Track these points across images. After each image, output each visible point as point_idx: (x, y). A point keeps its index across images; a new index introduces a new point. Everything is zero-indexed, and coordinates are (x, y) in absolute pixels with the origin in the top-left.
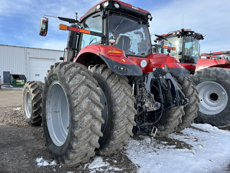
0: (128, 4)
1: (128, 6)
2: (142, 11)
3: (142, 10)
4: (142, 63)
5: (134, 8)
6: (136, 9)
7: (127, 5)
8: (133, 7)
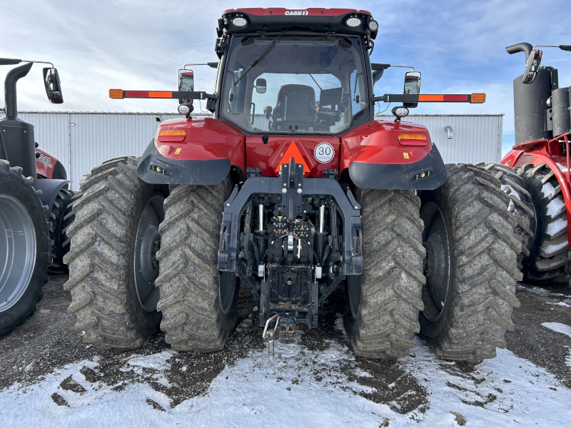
0: (271, 10)
1: (273, 14)
2: (322, 12)
3: (322, 10)
4: (318, 151)
5: (292, 14)
6: (299, 13)
7: (271, 12)
8: (290, 11)
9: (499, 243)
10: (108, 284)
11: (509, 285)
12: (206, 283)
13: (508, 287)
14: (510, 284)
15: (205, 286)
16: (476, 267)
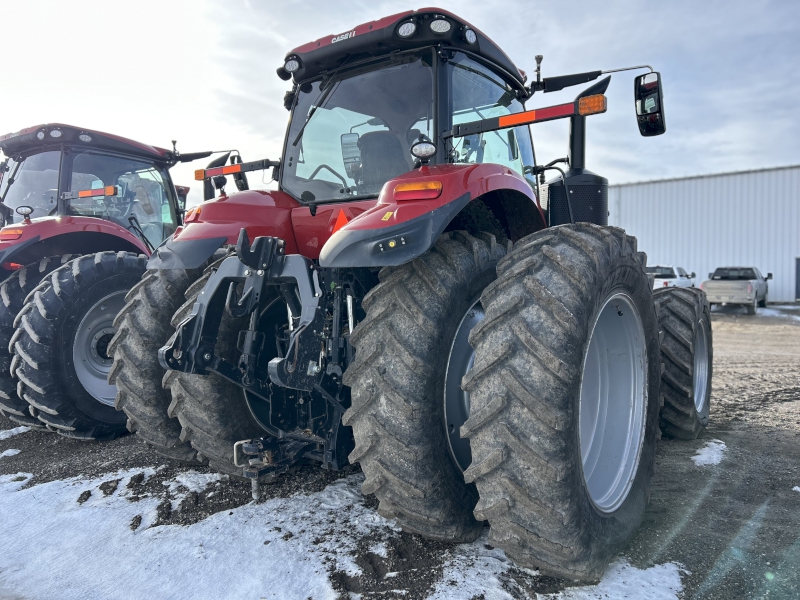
8: (337, 36)
9: (523, 358)
10: (134, 382)
11: (536, 434)
12: (201, 389)
13: (534, 439)
14: (538, 433)
15: (199, 392)
16: (483, 396)
